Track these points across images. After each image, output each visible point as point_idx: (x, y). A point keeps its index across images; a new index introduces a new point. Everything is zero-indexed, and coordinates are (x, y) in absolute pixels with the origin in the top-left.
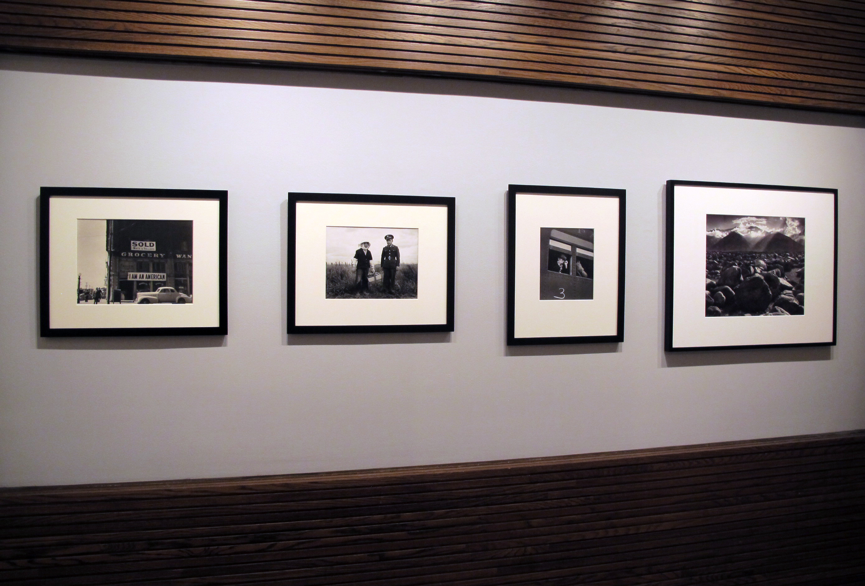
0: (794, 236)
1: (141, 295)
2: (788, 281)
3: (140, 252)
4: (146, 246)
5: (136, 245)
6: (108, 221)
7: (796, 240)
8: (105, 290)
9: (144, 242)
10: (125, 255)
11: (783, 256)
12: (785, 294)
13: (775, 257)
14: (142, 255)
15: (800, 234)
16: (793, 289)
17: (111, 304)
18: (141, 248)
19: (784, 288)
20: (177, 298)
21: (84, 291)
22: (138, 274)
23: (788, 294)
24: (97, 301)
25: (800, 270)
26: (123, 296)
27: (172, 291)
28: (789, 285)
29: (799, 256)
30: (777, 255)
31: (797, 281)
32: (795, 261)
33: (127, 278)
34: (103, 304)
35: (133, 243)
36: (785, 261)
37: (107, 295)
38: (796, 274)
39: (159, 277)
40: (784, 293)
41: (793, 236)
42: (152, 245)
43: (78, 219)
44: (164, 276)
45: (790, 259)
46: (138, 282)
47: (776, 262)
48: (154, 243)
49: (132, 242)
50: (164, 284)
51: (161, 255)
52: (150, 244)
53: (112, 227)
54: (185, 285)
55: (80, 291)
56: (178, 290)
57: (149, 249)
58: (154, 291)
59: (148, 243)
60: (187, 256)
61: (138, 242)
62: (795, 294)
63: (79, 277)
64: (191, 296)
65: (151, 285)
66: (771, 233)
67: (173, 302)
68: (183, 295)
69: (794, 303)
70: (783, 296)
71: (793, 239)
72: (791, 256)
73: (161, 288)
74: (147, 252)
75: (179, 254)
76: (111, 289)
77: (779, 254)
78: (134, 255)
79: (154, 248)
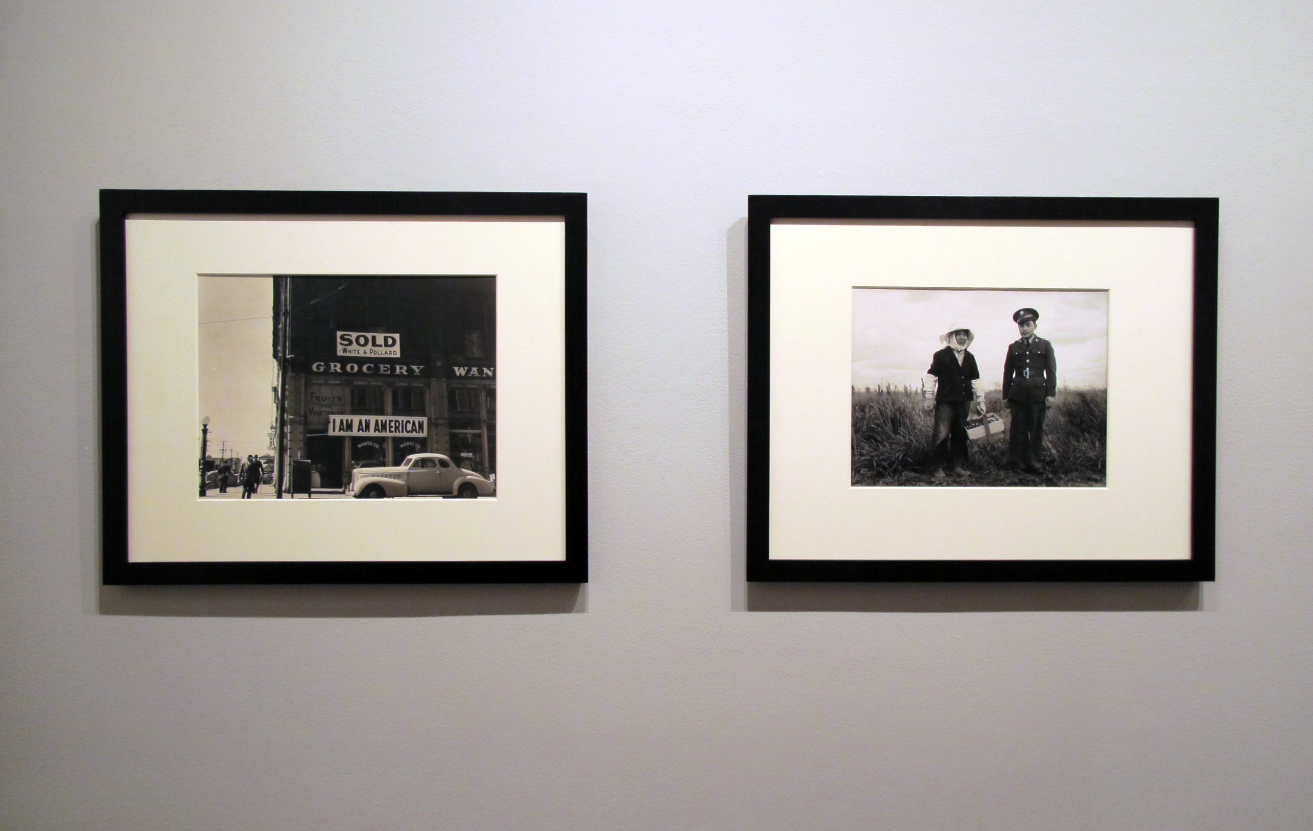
1: (362, 476)
3: (360, 361)
4: (374, 344)
5: (351, 343)
6: (278, 280)
8: (270, 461)
9: (369, 335)
10: (322, 369)
14: (365, 368)
17: (287, 499)
18: (362, 349)
20: (456, 484)
21: (217, 463)
22: (356, 419)
24: (250, 490)
26: (316, 478)
27: (443, 463)
33: (326, 431)
34: (265, 497)
35: (342, 338)
37: (275, 475)
39: (409, 427)
42: (390, 341)
43: (200, 275)
44: (421, 426)
46: (356, 440)
48: (397, 336)
49: (339, 334)
50: (423, 444)
51: (415, 367)
52: (386, 339)
53: (286, 295)
54: (475, 447)
55: (206, 464)
56: (459, 462)
57: (382, 352)
58: (397, 463)
59: (380, 338)
60: (481, 371)
61: (354, 335)
63: (205, 426)
64: (492, 477)
65: (389, 448)
67: (446, 493)
68: (472, 476)
73: (414, 457)
74: (377, 361)
75: (460, 365)
76: (287, 460)
78: (343, 368)
79: (396, 351)
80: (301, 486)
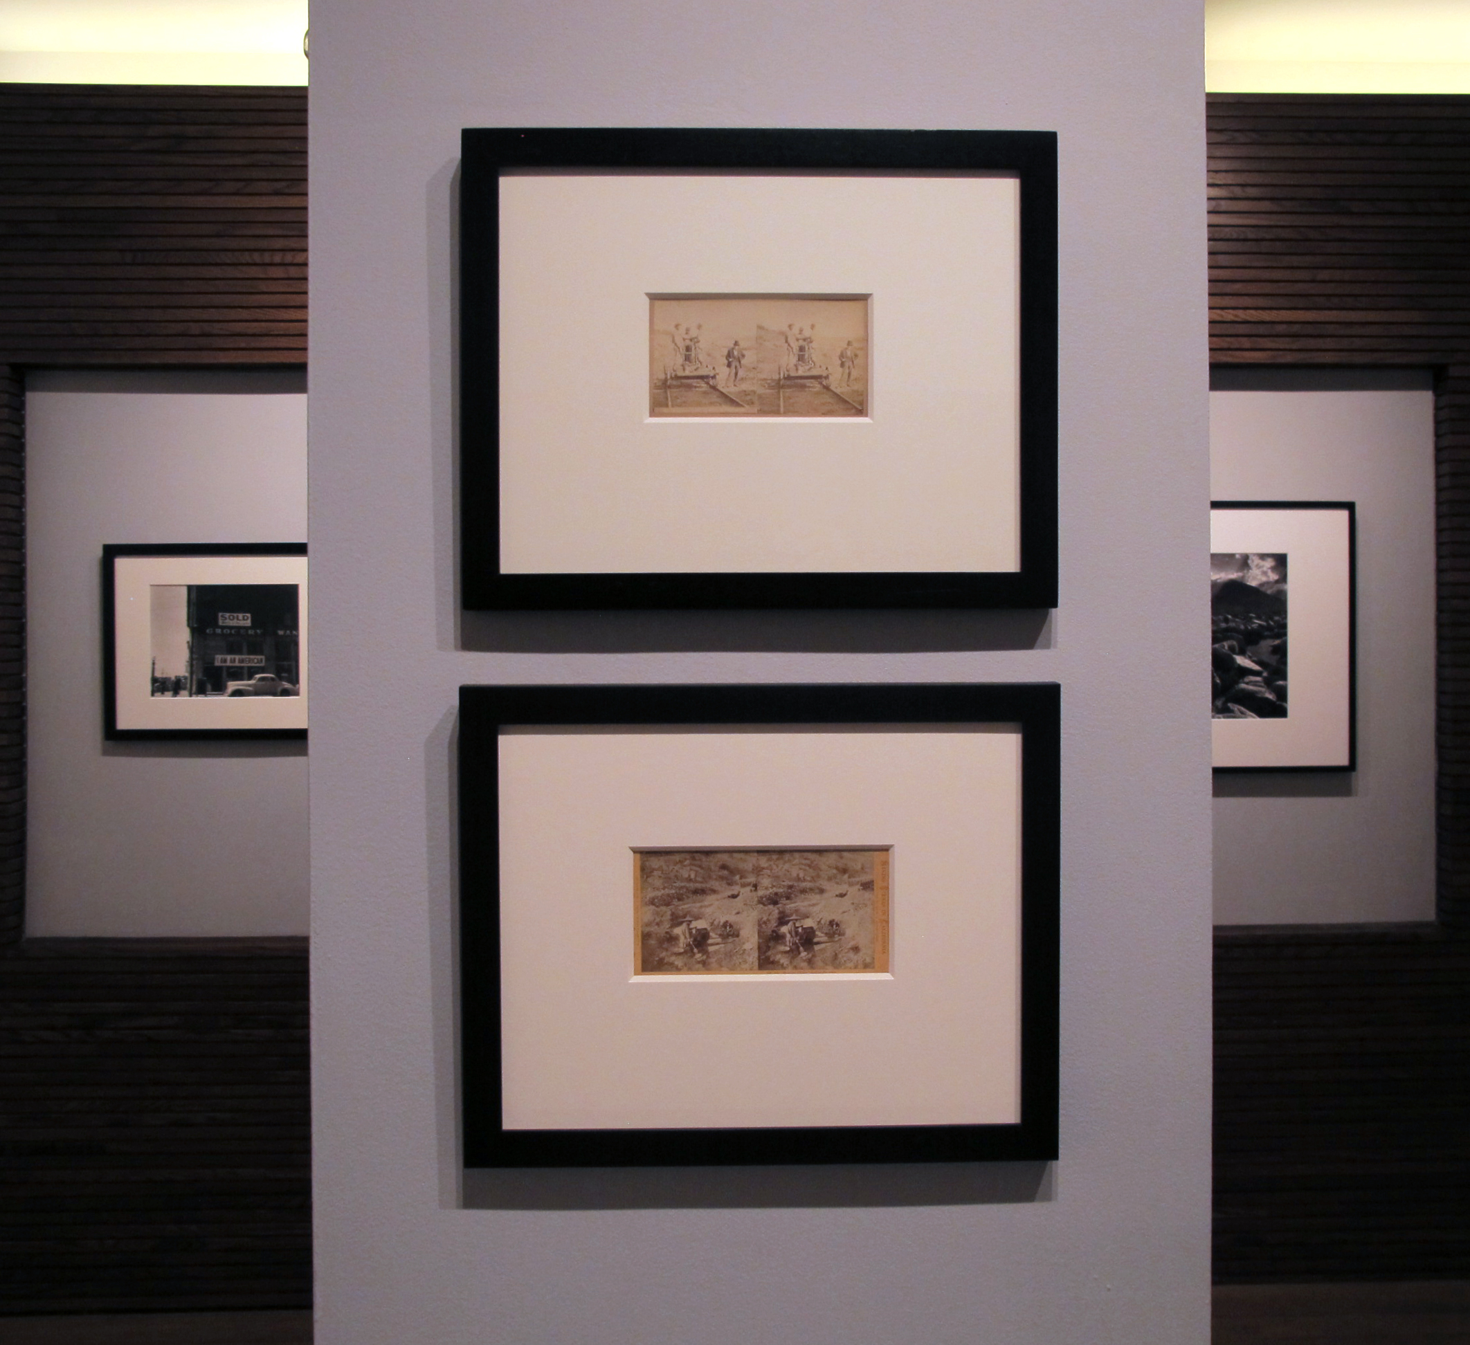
0: (1266, 585)
1: (232, 685)
2: (1253, 661)
3: (231, 628)
4: (238, 619)
5: (226, 619)
6: (190, 588)
7: (1269, 592)
8: (185, 678)
9: (235, 615)
10: (212, 632)
11: (1244, 619)
12: (1247, 683)
13: (1226, 620)
14: (233, 632)
15: (1277, 582)
16: (1265, 674)
17: (194, 698)
18: (231, 622)
19: (1245, 672)
20: (279, 689)
21: (160, 680)
22: (229, 657)
23: (1255, 684)
24: (176, 693)
25: (1277, 642)
26: (209, 687)
27: (272, 679)
28: (1256, 667)
29: (1276, 618)
30: (1230, 617)
31: (1273, 660)
32: (1269, 628)
33: (213, 663)
34: (183, 698)
35: (222, 616)
36: (1246, 628)
37: (188, 686)
38: (1270, 649)
39: (256, 661)
40: (1246, 680)
41: (1262, 585)
42: (246, 618)
43: (151, 585)
44: (261, 660)
45: (1256, 623)
46: (229, 668)
47: (1227, 630)
48: (249, 615)
49: (220, 614)
50: (262, 670)
51: (258, 631)
52: (244, 617)
53: (194, 595)
54: (289, 670)
55: (154, 680)
56: (281, 679)
57: (242, 623)
58: (250, 678)
59: (241, 616)
60: (291, 632)
61: (227, 615)
62: (1268, 683)
63: (154, 661)
64: (297, 686)
65: (245, 671)
66: (1218, 581)
67: (274, 694)
68: (287, 685)
69: (1267, 699)
70: (1243, 686)
71: (1263, 589)
72: (1259, 618)
73: (258, 676)
74: (239, 628)
75: (281, 630)
76: (194, 677)
77: (1235, 616)
78: (222, 631)
79: (248, 623)
80: (201, 691)
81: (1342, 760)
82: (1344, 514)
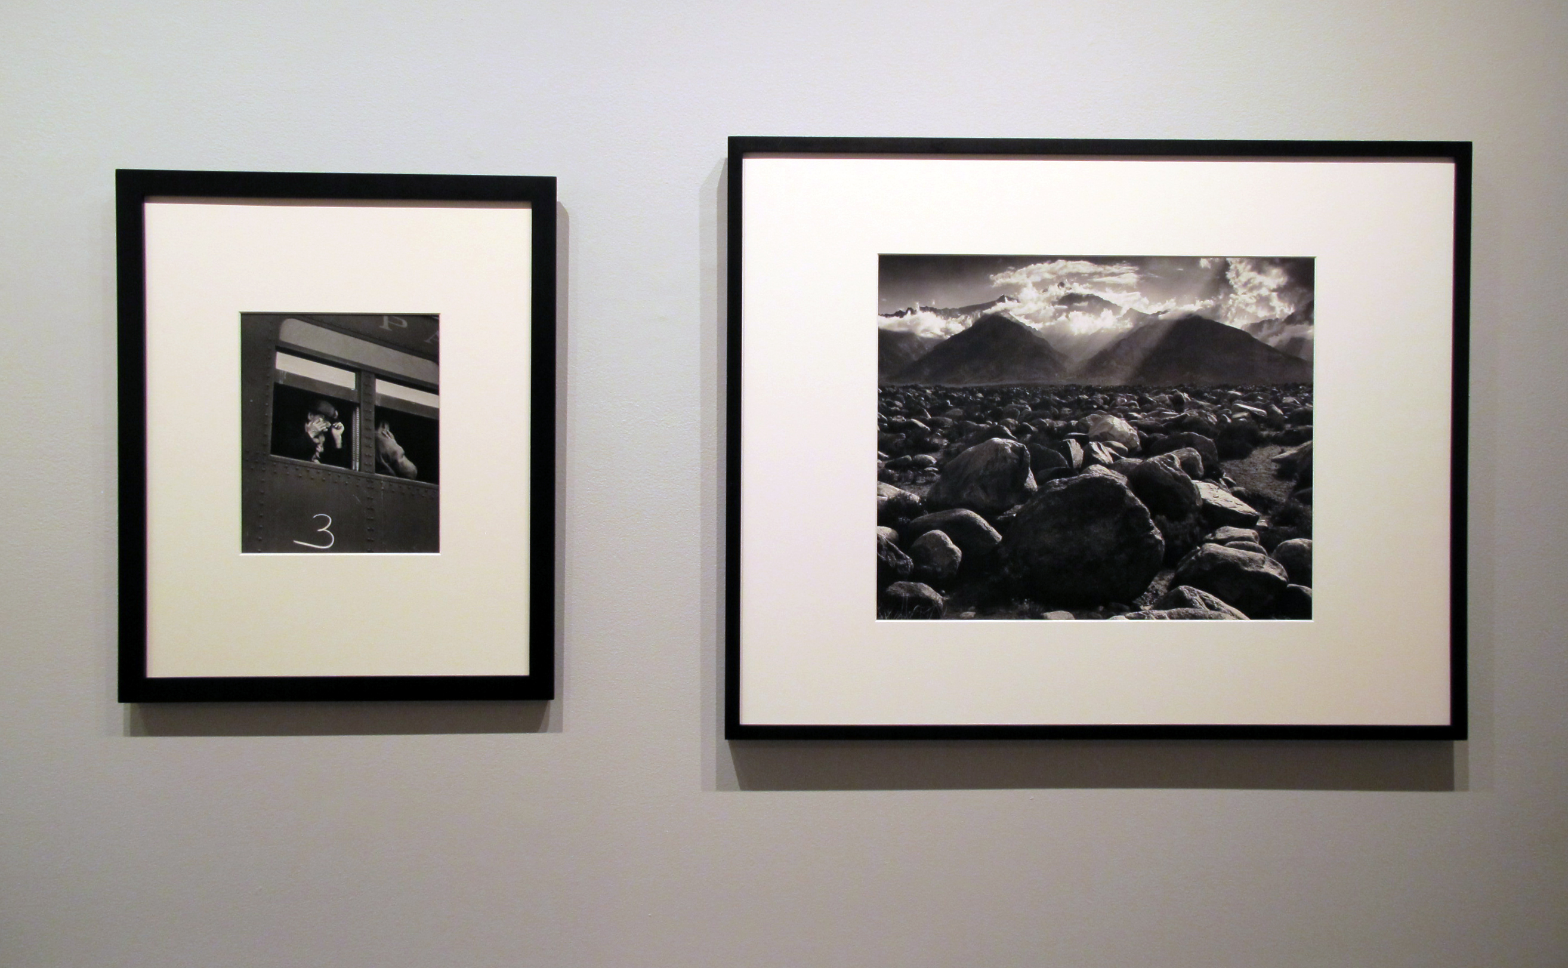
0: (1265, 326)
2: (1236, 494)
7: (1272, 342)
11: (1216, 403)
12: (1222, 542)
13: (1177, 404)
15: (1290, 320)
16: (1262, 523)
19: (1221, 517)
23: (1240, 543)
25: (1289, 452)
28: (1243, 508)
29: (1289, 400)
30: (1185, 395)
31: (1280, 492)
32: (1271, 421)
36: (1221, 420)
38: (1274, 466)
40: (1220, 535)
41: (1258, 326)
45: (1243, 410)
47: (1179, 424)
62: (1269, 542)
66: (1161, 317)
69: (1267, 575)
70: (1213, 547)
71: (1258, 336)
72: (1250, 399)
77: (1197, 394)
81: (1440, 716)
82: (1445, 171)
